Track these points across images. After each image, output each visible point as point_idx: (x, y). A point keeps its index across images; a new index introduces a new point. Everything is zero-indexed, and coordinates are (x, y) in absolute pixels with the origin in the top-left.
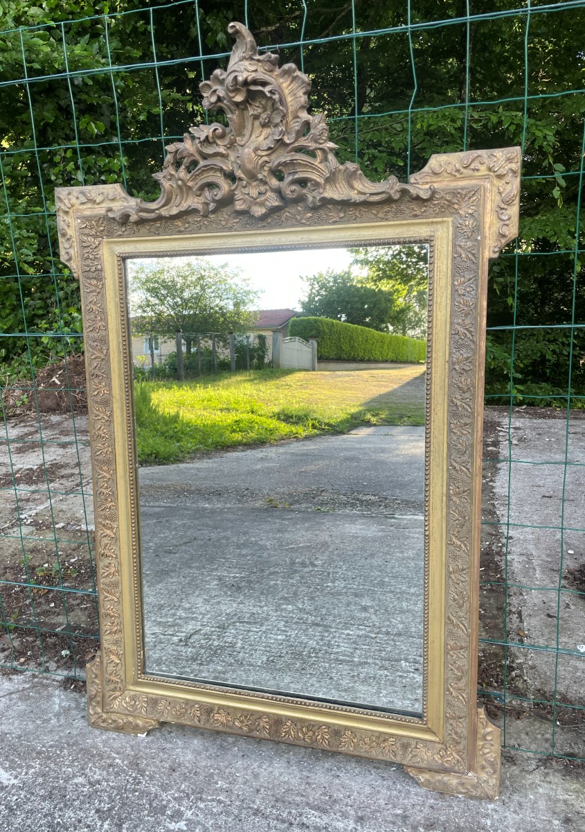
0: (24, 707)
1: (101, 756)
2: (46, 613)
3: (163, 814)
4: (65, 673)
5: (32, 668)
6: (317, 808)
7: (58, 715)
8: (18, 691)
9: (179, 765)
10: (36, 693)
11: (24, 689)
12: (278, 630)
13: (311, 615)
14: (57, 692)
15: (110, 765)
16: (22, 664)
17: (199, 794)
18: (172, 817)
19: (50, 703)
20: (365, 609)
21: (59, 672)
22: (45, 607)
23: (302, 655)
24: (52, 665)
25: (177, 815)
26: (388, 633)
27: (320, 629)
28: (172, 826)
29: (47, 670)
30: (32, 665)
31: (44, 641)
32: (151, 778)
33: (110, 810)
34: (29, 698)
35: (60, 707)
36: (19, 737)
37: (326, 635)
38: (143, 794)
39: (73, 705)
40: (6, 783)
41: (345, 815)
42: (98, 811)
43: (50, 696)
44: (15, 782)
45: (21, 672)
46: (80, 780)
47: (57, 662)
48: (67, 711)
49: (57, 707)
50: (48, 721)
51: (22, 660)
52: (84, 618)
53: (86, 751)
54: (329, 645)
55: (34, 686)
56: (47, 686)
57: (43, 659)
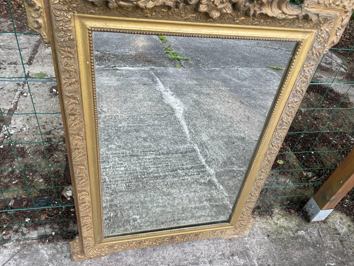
4: (36, 232)
7: (50, 261)
8: (16, 254)
10: (27, 250)
11: (19, 251)
12: (118, 164)
13: (126, 150)
16: (5, 235)
19: (41, 254)
20: (145, 140)
21: (32, 232)
23: (138, 178)
24: (25, 230)
26: (163, 154)
27: (135, 158)
30: (11, 233)
34: (25, 255)
35: (48, 255)
37: (140, 161)
39: (55, 252)
43: (37, 251)
47: (26, 226)
48: (53, 256)
49: (46, 255)
51: (4, 232)
54: (145, 168)
55: (23, 247)
56: (30, 245)
57: (16, 227)
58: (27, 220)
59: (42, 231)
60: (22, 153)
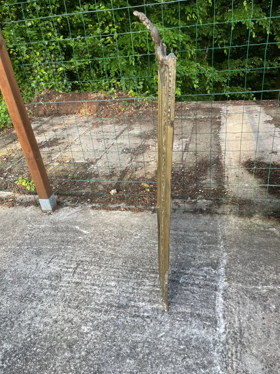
0: (82, 215)
1: (111, 225)
2: (77, 189)
3: (133, 235)
4: (91, 205)
5: (80, 206)
6: (174, 230)
7: (93, 216)
8: (79, 211)
9: (133, 224)
11: (80, 211)
14: (91, 210)
15: (114, 226)
16: (77, 204)
17: (141, 230)
18: (135, 236)
21: (89, 205)
22: (76, 188)
24: (86, 204)
25: (136, 235)
28: (136, 237)
29: (85, 205)
30: (80, 204)
31: (80, 197)
32: (127, 228)
33: (118, 236)
34: (83, 213)
35: (93, 214)
36: (85, 222)
38: (125, 232)
39: (97, 213)
40: (86, 233)
41: (181, 231)
42: (114, 236)
43: (89, 212)
44: (89, 232)
45: (78, 206)
46: (107, 230)
47: (87, 203)
48: (96, 215)
50: (92, 218)
51: (76, 203)
52: (90, 190)
53: (106, 224)
55: (83, 210)
56: (87, 209)
57: (83, 202)
58: (88, 200)
59: (94, 205)
60: (97, 176)
